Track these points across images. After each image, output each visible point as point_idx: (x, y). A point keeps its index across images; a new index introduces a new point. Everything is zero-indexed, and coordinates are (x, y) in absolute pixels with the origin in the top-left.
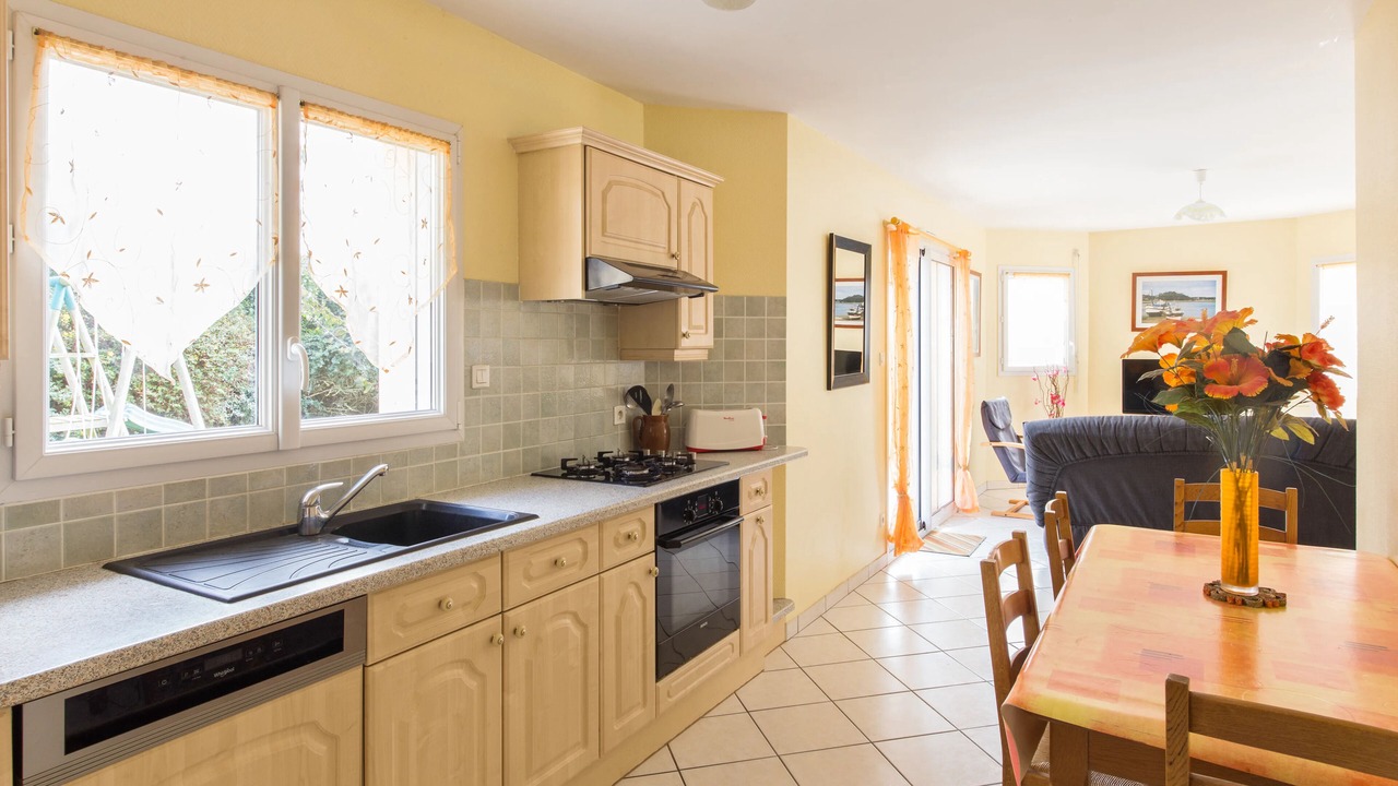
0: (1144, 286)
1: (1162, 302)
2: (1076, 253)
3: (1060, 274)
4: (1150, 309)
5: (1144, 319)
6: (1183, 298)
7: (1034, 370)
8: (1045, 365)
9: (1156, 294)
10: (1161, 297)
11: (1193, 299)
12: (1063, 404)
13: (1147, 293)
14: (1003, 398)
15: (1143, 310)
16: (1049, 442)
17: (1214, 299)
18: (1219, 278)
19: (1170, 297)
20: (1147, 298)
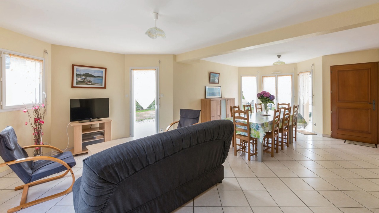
0: (77, 70)
1: (84, 77)
2: (45, 52)
3: (38, 60)
4: (79, 79)
5: (77, 83)
6: (91, 76)
7: (25, 106)
8: (31, 103)
9: (82, 73)
10: (84, 75)
11: (95, 77)
12: (43, 122)
13: (78, 73)
14: (10, 128)
15: (77, 80)
16: (111, 171)
17: (102, 77)
18: (104, 70)
19: (87, 75)
20: (78, 75)
